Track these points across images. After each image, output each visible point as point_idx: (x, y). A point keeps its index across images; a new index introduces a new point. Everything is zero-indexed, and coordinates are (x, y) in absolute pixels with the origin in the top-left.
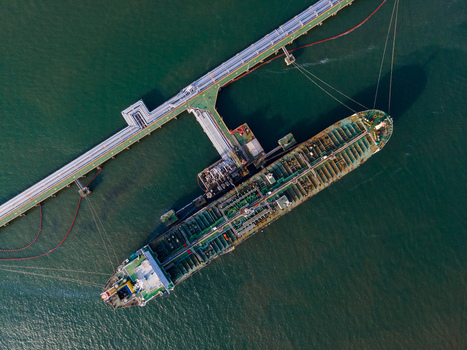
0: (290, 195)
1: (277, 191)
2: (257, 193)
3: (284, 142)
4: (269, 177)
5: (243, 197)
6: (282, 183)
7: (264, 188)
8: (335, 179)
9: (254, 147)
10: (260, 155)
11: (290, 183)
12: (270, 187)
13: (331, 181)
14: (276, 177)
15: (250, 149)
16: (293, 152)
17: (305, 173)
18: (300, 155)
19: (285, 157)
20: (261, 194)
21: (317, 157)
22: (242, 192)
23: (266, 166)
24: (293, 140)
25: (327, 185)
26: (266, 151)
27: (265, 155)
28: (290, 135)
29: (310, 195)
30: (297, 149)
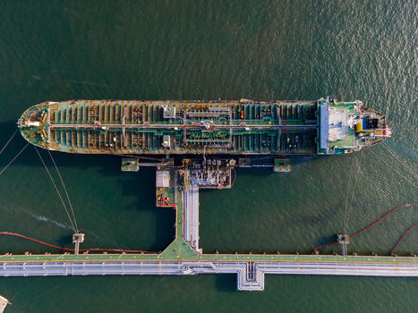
0: (159, 115)
1: (169, 126)
2: (188, 137)
3: (133, 167)
4: (167, 142)
5: (202, 141)
6: (159, 130)
7: (178, 137)
8: (109, 103)
9: (163, 180)
10: (163, 169)
11: (151, 126)
12: (172, 133)
13: (114, 103)
14: (161, 139)
15: (168, 180)
16: (131, 152)
17: (132, 126)
18: (126, 145)
19: (141, 152)
20: (185, 133)
21: (112, 133)
22: (201, 145)
23: (164, 156)
24: (123, 163)
25: (120, 102)
26: (155, 169)
27: (159, 166)
28: (123, 169)
29: (140, 103)
30: (125, 152)
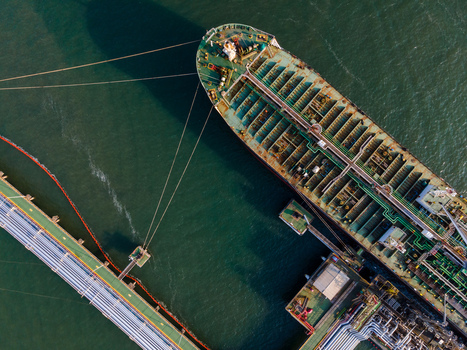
0: (414, 189)
1: (416, 219)
2: (430, 259)
4: (394, 238)
5: (447, 283)
6: (396, 212)
7: (416, 244)
8: (351, 110)
10: (341, 264)
11: (391, 197)
12: (412, 235)
13: (357, 116)
14: (385, 227)
15: (337, 289)
16: (322, 206)
17: (362, 173)
18: (327, 191)
19: (336, 218)
20: (433, 252)
22: (440, 289)
24: (290, 207)
25: (367, 122)
27: (336, 253)
28: (284, 216)
29: (396, 149)
30: (314, 198)
